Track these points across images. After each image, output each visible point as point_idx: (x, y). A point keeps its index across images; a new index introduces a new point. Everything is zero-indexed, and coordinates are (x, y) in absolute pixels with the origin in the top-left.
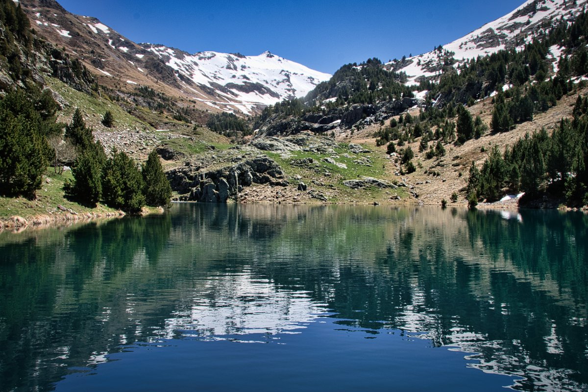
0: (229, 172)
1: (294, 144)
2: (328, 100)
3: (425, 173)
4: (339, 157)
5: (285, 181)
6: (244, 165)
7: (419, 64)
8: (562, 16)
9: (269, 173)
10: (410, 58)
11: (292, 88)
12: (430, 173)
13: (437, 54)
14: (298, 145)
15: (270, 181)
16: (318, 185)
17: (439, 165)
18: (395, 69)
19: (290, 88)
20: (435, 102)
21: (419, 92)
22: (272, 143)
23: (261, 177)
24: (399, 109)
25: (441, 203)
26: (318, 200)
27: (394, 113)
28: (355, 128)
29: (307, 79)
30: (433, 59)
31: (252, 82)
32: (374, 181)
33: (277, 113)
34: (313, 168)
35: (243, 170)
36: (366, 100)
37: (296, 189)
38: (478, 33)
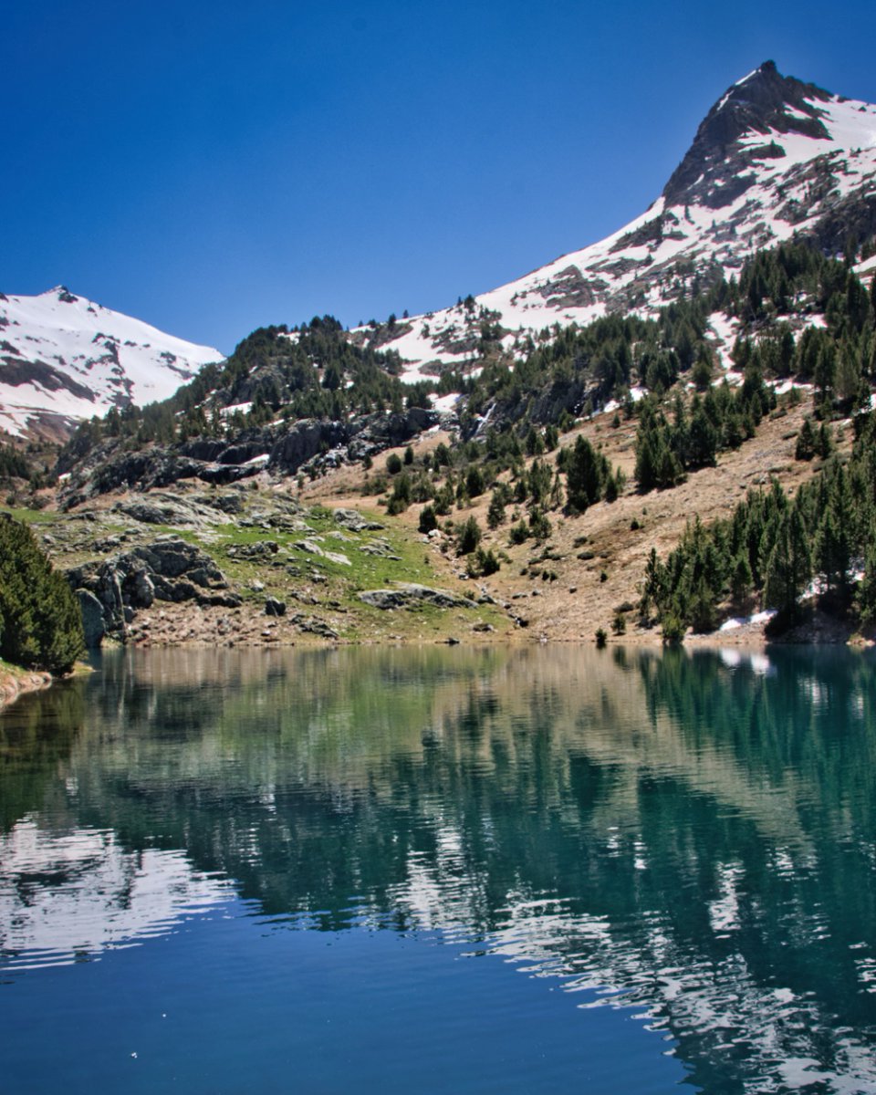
0: (97, 574)
1: (214, 510)
2: (232, 409)
3: (524, 573)
4: (323, 540)
5: (232, 595)
6: (133, 559)
7: (426, 334)
8: (714, 255)
9: (191, 577)
10: (405, 321)
11: (124, 376)
12: (535, 574)
13: (464, 315)
14: (226, 511)
15: (197, 595)
16: (306, 602)
17: (548, 557)
18: (373, 344)
19: (118, 377)
20: (484, 419)
21: (440, 397)
22: (168, 505)
23: (173, 585)
24: (401, 432)
25: (594, 637)
26: (319, 637)
27: (389, 441)
28: (304, 474)
29: (158, 357)
30: (456, 325)
31: (24, 359)
32: (426, 593)
33: (114, 435)
34: (283, 565)
35: (131, 569)
36: (326, 410)
37: (263, 612)
38: (547, 274)
